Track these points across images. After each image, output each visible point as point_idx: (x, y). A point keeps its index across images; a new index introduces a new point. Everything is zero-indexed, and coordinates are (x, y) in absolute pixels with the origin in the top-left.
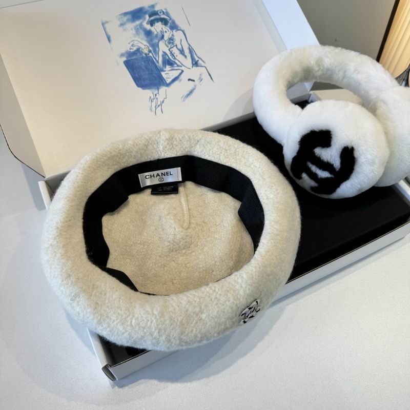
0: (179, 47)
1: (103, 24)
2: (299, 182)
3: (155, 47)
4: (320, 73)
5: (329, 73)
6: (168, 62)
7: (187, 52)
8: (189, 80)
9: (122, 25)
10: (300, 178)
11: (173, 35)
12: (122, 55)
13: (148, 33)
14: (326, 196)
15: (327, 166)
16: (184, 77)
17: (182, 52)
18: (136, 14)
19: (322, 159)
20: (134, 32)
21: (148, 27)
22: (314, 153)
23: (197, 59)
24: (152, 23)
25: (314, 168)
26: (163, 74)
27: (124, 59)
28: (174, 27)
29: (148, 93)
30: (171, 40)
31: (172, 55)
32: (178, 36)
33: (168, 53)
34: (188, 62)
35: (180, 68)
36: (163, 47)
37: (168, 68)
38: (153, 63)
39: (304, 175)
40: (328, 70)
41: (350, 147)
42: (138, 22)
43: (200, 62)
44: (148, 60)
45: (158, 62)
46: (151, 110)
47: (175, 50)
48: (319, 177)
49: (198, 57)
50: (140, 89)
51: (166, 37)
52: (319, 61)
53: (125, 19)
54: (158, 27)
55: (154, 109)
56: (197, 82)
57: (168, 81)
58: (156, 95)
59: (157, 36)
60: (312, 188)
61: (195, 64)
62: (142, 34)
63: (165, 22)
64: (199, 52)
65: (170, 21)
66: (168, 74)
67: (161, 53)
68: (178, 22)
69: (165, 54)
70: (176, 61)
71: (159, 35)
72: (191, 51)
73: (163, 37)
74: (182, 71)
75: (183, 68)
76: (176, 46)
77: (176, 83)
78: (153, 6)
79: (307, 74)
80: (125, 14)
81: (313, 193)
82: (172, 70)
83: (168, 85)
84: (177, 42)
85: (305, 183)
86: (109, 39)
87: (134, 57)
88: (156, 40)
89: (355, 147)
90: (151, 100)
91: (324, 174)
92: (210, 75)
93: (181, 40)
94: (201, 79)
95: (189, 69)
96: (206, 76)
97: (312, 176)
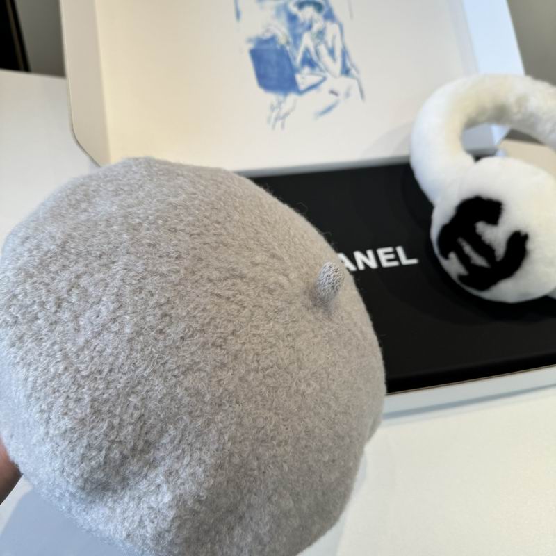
0: (330, 44)
2: (444, 263)
3: (296, 38)
4: (519, 117)
5: (532, 119)
6: (309, 62)
7: (338, 53)
8: (332, 92)
10: (446, 257)
11: (325, 28)
12: (250, 40)
13: (292, 18)
14: (475, 292)
15: (485, 249)
16: (325, 87)
17: (331, 52)
19: (483, 238)
20: (273, 12)
21: (294, 10)
22: (474, 229)
23: (348, 64)
24: (301, 6)
25: (468, 249)
26: (298, 78)
27: (251, 46)
28: (330, 16)
29: (271, 98)
30: (321, 34)
31: (317, 53)
32: (332, 29)
33: (312, 50)
34: (336, 67)
35: (323, 74)
36: (307, 41)
37: (307, 70)
38: (288, 59)
39: (452, 256)
40: (532, 115)
41: (523, 233)
42: (281, 2)
43: (353, 71)
44: (283, 54)
45: (295, 58)
46: (269, 121)
47: (323, 50)
48: (472, 262)
49: (353, 66)
50: (261, 91)
51: (316, 27)
52: (521, 101)
54: (308, 13)
55: (272, 120)
56: (341, 97)
57: (302, 87)
58: (280, 103)
59: (303, 24)
60: (461, 277)
61: (346, 71)
62: (284, 18)
63: (319, 7)
64: (355, 57)
65: (325, 10)
66: (304, 78)
67: (302, 49)
68: (338, 11)
69: (307, 51)
70: (321, 65)
72: (345, 54)
73: (310, 27)
74: (324, 79)
75: (327, 74)
76: (326, 43)
79: (499, 114)
81: (458, 282)
82: (312, 74)
83: (300, 93)
84: (328, 37)
85: (453, 266)
86: (238, 15)
87: (265, 47)
88: (299, 30)
89: (531, 235)
90: (272, 108)
91: (479, 261)
92: (362, 92)
93: (334, 38)
94: (347, 95)
95: (334, 77)
96: (355, 92)
97: (464, 259)
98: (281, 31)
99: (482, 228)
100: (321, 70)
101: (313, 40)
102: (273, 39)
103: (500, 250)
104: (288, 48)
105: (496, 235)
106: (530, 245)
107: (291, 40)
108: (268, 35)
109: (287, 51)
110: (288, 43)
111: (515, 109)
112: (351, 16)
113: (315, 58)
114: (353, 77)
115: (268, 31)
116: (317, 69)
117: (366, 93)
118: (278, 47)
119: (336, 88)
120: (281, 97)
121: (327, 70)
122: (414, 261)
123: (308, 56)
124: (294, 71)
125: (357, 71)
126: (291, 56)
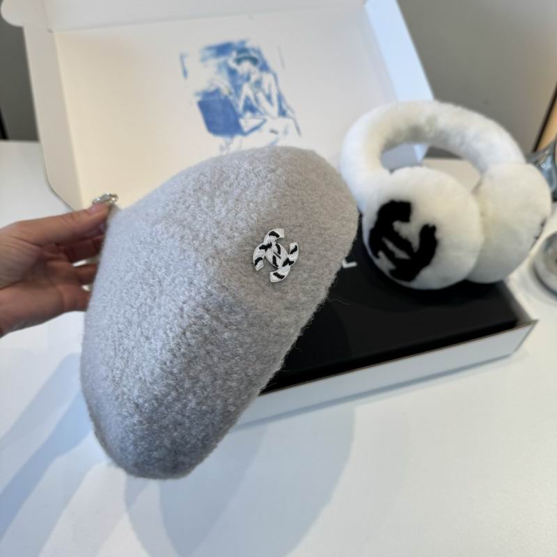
0: (267, 91)
1: (182, 57)
2: (377, 262)
3: (237, 89)
4: (431, 135)
5: (442, 135)
6: (250, 108)
7: (274, 98)
8: (273, 131)
9: (204, 60)
10: (377, 257)
11: (261, 79)
12: (197, 94)
13: (232, 73)
14: (405, 284)
15: (404, 244)
16: (266, 127)
17: (269, 98)
18: (222, 50)
19: (400, 234)
20: (215, 69)
21: (233, 65)
23: (284, 107)
24: (239, 61)
25: (390, 245)
26: (242, 122)
27: (199, 98)
28: (265, 68)
29: (220, 140)
30: (258, 84)
31: (257, 100)
32: (267, 79)
33: (252, 97)
34: (274, 110)
35: (262, 117)
36: (247, 90)
37: (249, 114)
38: (232, 107)
39: (381, 254)
40: (442, 132)
41: (431, 225)
42: (222, 59)
43: (289, 112)
44: (227, 104)
45: (237, 106)
47: (261, 96)
49: (289, 108)
50: (210, 136)
51: (254, 78)
52: (432, 120)
53: (208, 53)
54: (246, 67)
56: (280, 135)
57: (246, 129)
58: (228, 145)
59: (242, 77)
60: (392, 272)
61: (282, 113)
62: (225, 73)
63: (254, 61)
64: (290, 100)
65: (260, 63)
66: (247, 121)
67: (243, 98)
68: (272, 63)
69: (247, 99)
70: (261, 110)
71: (245, 76)
72: (280, 98)
73: (248, 79)
74: (265, 121)
75: (267, 117)
76: (263, 91)
77: (256, 133)
78: (243, 42)
79: (415, 134)
80: (210, 48)
81: (391, 277)
82: (254, 117)
83: (245, 134)
84: (265, 86)
85: (383, 263)
86: (185, 73)
87: (211, 98)
88: (239, 82)
89: (438, 227)
90: (222, 149)
91: (401, 255)
92: (298, 129)
93: (270, 86)
94: (286, 132)
95: (273, 118)
96: (292, 129)
97: (390, 255)
98: (224, 84)
99: (398, 226)
100: (262, 114)
101: (251, 89)
102: (217, 91)
103: (415, 242)
104: (231, 98)
105: (410, 230)
106: (438, 235)
107: (232, 91)
108: (212, 89)
109: (230, 101)
110: (230, 93)
111: (427, 129)
112: (283, 65)
113: (254, 104)
114: (289, 117)
115: (212, 85)
116: (258, 114)
117: (302, 129)
118: (222, 98)
119: (276, 128)
120: (228, 139)
121: (266, 113)
122: (353, 264)
123: (249, 102)
124: (237, 116)
125: (293, 112)
126: (234, 105)
